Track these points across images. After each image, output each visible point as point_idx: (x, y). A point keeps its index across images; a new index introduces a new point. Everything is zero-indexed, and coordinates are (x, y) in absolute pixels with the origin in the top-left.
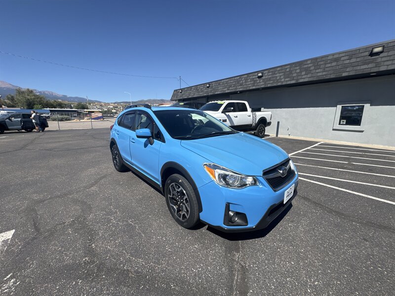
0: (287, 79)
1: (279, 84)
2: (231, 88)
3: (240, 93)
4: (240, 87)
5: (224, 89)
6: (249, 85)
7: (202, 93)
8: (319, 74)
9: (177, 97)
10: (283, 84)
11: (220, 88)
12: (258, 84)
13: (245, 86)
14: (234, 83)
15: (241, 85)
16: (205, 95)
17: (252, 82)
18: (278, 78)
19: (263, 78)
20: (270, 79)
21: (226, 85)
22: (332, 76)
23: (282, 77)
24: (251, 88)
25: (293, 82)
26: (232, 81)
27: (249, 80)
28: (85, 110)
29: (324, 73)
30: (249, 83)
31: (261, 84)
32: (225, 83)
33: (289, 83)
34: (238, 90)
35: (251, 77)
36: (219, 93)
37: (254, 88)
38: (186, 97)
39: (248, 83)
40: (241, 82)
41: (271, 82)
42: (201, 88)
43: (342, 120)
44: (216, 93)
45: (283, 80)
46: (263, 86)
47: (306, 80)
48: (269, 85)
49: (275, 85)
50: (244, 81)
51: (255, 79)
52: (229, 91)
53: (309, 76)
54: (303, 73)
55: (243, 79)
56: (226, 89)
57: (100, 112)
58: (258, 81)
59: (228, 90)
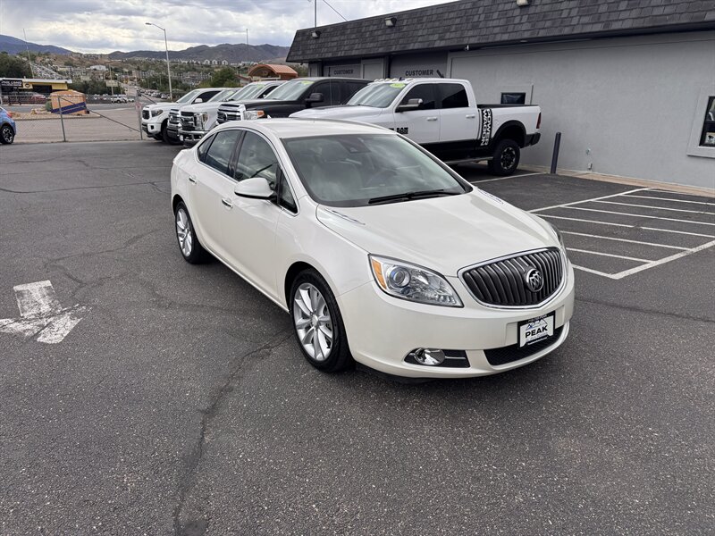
0: (585, 20)
1: (566, 31)
2: (448, 35)
3: (470, 49)
4: (471, 33)
5: (431, 38)
6: (497, 30)
7: (372, 45)
8: (657, 12)
9: (304, 53)
10: (575, 32)
11: (420, 33)
12: (516, 28)
13: (484, 32)
14: (458, 21)
15: (475, 27)
16: (381, 50)
17: (502, 22)
18: (565, 14)
19: (532, 10)
20: (544, 16)
21: (437, 24)
22: (684, 20)
23: (574, 12)
24: (498, 38)
25: (598, 28)
26: (452, 15)
27: (495, 15)
28: (25, 80)
29: (668, 10)
30: (495, 23)
31: (524, 27)
32: (434, 18)
33: (588, 29)
34: (465, 41)
35: (501, 7)
36: (417, 46)
37: (505, 37)
38: (330, 55)
39: (491, 24)
40: (476, 19)
41: (548, 24)
42: (371, 28)
43: (708, 134)
44: (411, 47)
45: (575, 21)
46: (527, 35)
47: (627, 25)
48: (542, 33)
49: (556, 32)
50: (482, 17)
51: (510, 14)
52: (442, 44)
53: (634, 13)
54: (623, 5)
55: (481, 10)
56: (436, 37)
57: (70, 87)
58: (517, 20)
59: (441, 39)
